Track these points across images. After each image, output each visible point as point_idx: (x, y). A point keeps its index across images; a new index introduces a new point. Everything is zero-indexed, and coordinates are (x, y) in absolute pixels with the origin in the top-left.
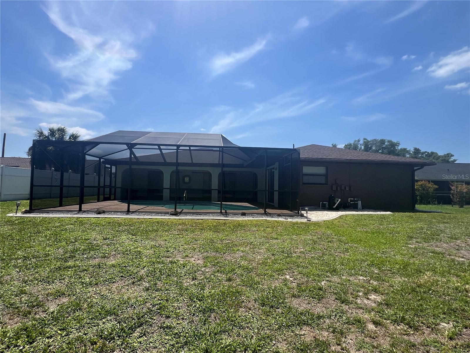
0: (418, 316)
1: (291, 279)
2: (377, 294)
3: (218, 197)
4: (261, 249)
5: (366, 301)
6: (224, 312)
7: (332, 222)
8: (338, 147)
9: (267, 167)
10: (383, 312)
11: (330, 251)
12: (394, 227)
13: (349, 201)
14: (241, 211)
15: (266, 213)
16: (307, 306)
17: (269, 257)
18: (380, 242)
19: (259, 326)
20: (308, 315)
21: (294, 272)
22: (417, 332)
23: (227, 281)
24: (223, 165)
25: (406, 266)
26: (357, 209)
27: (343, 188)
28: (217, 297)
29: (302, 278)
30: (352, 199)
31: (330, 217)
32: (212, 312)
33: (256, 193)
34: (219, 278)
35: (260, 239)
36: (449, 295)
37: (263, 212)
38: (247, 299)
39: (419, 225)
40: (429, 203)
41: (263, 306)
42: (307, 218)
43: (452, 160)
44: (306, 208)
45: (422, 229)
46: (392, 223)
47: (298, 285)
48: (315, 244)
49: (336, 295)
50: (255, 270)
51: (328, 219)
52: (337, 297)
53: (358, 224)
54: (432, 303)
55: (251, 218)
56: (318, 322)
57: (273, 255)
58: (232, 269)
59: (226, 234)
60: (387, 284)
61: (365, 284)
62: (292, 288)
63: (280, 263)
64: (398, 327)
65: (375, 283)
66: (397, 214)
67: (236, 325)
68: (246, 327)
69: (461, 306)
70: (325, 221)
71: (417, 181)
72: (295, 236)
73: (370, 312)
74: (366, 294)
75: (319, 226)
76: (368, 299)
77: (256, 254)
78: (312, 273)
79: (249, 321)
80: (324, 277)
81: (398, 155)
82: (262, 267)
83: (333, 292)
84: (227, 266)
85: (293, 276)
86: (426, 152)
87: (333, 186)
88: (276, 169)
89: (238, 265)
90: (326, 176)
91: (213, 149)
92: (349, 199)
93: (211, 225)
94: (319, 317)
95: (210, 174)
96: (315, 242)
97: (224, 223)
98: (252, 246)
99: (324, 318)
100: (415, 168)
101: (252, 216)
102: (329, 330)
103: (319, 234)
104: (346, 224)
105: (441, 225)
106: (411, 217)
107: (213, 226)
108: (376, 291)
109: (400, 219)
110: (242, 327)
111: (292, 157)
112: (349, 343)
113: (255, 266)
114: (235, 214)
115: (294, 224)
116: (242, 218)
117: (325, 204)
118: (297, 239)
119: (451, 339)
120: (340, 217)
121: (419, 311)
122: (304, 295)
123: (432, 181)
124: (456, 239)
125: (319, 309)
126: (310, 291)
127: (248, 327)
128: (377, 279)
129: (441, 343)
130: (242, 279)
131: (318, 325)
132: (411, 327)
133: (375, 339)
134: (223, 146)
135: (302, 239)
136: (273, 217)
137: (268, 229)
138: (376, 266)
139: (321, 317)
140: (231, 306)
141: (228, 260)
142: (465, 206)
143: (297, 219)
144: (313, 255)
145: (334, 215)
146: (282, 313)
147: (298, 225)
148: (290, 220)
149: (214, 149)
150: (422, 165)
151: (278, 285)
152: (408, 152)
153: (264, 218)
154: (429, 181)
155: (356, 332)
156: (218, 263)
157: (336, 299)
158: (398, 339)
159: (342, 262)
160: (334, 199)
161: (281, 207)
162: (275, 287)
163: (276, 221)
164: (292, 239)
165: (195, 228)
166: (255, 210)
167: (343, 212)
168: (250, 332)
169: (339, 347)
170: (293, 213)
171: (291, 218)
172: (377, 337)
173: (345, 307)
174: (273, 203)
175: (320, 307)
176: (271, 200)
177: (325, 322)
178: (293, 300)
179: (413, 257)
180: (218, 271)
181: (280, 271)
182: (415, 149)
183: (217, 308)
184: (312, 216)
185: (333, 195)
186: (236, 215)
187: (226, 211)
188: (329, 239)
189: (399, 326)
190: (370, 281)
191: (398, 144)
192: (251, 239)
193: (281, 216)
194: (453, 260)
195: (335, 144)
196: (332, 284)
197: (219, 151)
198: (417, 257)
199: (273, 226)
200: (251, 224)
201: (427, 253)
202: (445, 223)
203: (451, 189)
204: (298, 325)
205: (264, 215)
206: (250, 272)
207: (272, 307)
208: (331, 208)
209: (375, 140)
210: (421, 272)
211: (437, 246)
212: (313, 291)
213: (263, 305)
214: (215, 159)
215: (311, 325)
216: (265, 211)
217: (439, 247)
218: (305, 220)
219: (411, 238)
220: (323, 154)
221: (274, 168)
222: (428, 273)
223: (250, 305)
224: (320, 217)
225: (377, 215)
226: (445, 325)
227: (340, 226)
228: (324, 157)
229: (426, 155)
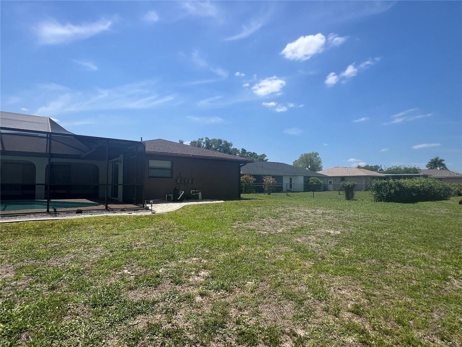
0: (233, 281)
1: (129, 273)
2: (206, 271)
3: (46, 194)
4: (98, 247)
5: (196, 279)
6: (42, 327)
7: (175, 213)
8: (184, 143)
9: (109, 159)
10: (209, 284)
11: (171, 240)
12: (224, 213)
13: (191, 193)
14: (76, 209)
15: (108, 208)
16: (143, 295)
17: (107, 255)
18: (212, 226)
19: (87, 330)
20: (143, 304)
21: (133, 266)
22: (231, 293)
23: (48, 291)
24: (51, 156)
25: (229, 243)
26: (198, 199)
27: (186, 181)
28: (32, 311)
29: (141, 270)
30: (194, 191)
31: (174, 208)
32: (24, 332)
33: (97, 188)
34: (38, 289)
35: (98, 238)
36: (255, 260)
37: (104, 207)
38: (74, 305)
39: (242, 210)
40: (250, 192)
41: (94, 308)
42: (151, 210)
43: (265, 159)
44: (151, 201)
45: (243, 212)
46: (224, 209)
47: (136, 277)
48: (157, 235)
49: (172, 279)
50: (88, 271)
51: (172, 211)
52: (172, 280)
53: (197, 213)
54: (244, 268)
55: (88, 216)
56: (153, 307)
57: (111, 252)
58: (58, 275)
59: (53, 236)
60: (214, 260)
61: (197, 264)
62: (129, 282)
63: (118, 259)
64: (219, 294)
65: (205, 261)
66: (227, 202)
67: (57, 338)
68: (71, 335)
69: (261, 267)
70: (168, 213)
71: (243, 175)
72: (138, 230)
73: (199, 287)
74: (197, 272)
75: (162, 217)
76: (198, 276)
77: (91, 253)
78: (151, 263)
79: (75, 328)
80: (162, 264)
81: (230, 153)
82: (97, 266)
83: (170, 276)
84: (50, 273)
85: (131, 269)
86: (250, 152)
87: (178, 180)
88: (120, 162)
89: (67, 269)
90: (172, 170)
91: (38, 135)
92: (191, 191)
93: (32, 228)
94: (154, 303)
95: (33, 166)
96: (157, 233)
97: (50, 224)
98: (86, 247)
99: (159, 302)
100: (241, 165)
101: (90, 213)
102: (162, 312)
103: (162, 225)
104: (187, 213)
105: (256, 209)
106: (237, 204)
107: (34, 229)
108: (205, 268)
109: (229, 206)
110: (65, 337)
111: (137, 150)
112: (179, 318)
113: (89, 267)
114: (68, 213)
115: (138, 217)
116: (77, 216)
117: (170, 196)
118: (139, 232)
119: (252, 292)
120: (183, 208)
121: (233, 278)
122: (141, 285)
123: (253, 175)
124: (263, 218)
125: (155, 295)
126: (147, 280)
127: (72, 335)
128: (208, 257)
129: (246, 297)
130: (70, 285)
131: (152, 310)
132: (227, 291)
133: (200, 308)
134: (50, 132)
135: (144, 232)
136: (115, 213)
137: (109, 225)
138: (207, 247)
139: (156, 302)
140: (51, 318)
141: (52, 266)
142: (271, 194)
143: (141, 213)
144: (154, 246)
145: (178, 207)
146: (116, 309)
147: (142, 219)
148: (134, 214)
149: (40, 135)
150: (245, 162)
151: (114, 282)
152: (238, 151)
153: (105, 214)
154: (250, 175)
155: (186, 307)
156: (37, 272)
157: (172, 282)
158: (218, 303)
159: (180, 248)
160: (179, 192)
161: (125, 202)
162: (111, 284)
163: (118, 216)
164: (134, 233)
165: (5, 234)
166: (95, 206)
167: (186, 203)
168: (75, 339)
169: (170, 324)
170: (138, 207)
171: (136, 212)
172: (202, 306)
173: (178, 288)
174: (117, 198)
175: (156, 293)
176: (115, 194)
177: (159, 306)
178: (129, 293)
179: (235, 235)
180: (37, 281)
181: (118, 267)
182: (243, 149)
183: (32, 325)
184: (157, 208)
185: (177, 188)
186: (70, 213)
187: (55, 210)
188: (171, 229)
189: (219, 292)
190: (201, 260)
191: (231, 145)
192: (86, 238)
193: (125, 211)
194: (260, 234)
195: (182, 141)
196: (169, 269)
197: (47, 138)
198: (237, 235)
199: (114, 222)
200: (88, 222)
201: (244, 231)
202: (258, 207)
203: (263, 181)
204: (133, 316)
205: (105, 211)
206: (82, 275)
207: (105, 305)
208: (175, 200)
209: (214, 139)
210: (239, 246)
211: (251, 225)
212: (150, 280)
213: (95, 306)
214: (41, 147)
215: (145, 313)
216: (107, 207)
217: (253, 226)
218: (149, 213)
219: (235, 220)
220: (169, 148)
221: (118, 160)
222: (243, 246)
223: (78, 310)
224: (165, 209)
225: (213, 203)
226: (250, 283)
227: (181, 216)
228: (170, 152)
229: (250, 155)
